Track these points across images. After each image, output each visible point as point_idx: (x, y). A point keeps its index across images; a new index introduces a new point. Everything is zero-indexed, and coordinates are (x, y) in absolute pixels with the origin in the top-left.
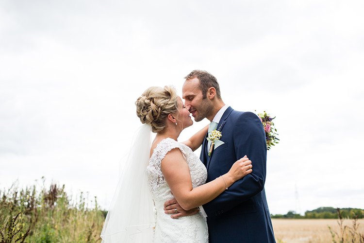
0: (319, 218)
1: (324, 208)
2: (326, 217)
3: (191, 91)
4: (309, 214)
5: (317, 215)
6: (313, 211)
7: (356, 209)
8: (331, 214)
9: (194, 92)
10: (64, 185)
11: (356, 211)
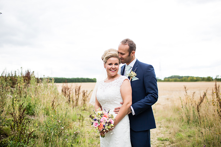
0: (171, 81)
1: (175, 76)
2: (175, 81)
3: (124, 51)
4: (166, 79)
5: (170, 79)
6: (169, 77)
7: (191, 77)
8: (178, 79)
9: (125, 52)
10: (33, 72)
11: (191, 78)
